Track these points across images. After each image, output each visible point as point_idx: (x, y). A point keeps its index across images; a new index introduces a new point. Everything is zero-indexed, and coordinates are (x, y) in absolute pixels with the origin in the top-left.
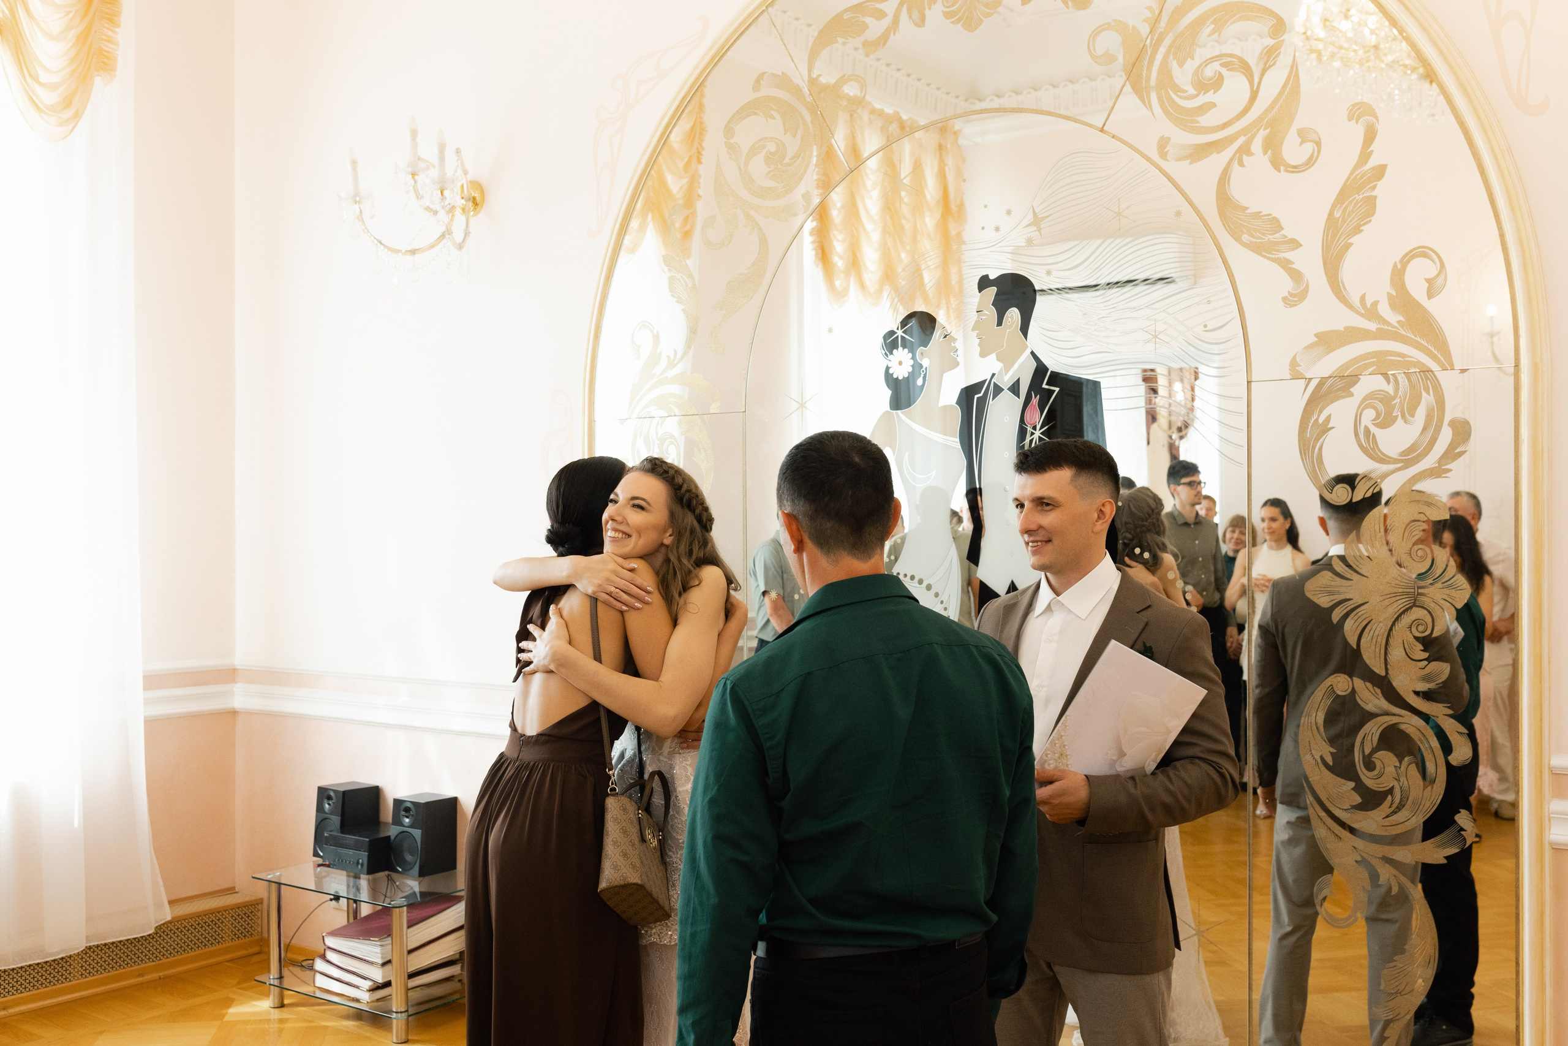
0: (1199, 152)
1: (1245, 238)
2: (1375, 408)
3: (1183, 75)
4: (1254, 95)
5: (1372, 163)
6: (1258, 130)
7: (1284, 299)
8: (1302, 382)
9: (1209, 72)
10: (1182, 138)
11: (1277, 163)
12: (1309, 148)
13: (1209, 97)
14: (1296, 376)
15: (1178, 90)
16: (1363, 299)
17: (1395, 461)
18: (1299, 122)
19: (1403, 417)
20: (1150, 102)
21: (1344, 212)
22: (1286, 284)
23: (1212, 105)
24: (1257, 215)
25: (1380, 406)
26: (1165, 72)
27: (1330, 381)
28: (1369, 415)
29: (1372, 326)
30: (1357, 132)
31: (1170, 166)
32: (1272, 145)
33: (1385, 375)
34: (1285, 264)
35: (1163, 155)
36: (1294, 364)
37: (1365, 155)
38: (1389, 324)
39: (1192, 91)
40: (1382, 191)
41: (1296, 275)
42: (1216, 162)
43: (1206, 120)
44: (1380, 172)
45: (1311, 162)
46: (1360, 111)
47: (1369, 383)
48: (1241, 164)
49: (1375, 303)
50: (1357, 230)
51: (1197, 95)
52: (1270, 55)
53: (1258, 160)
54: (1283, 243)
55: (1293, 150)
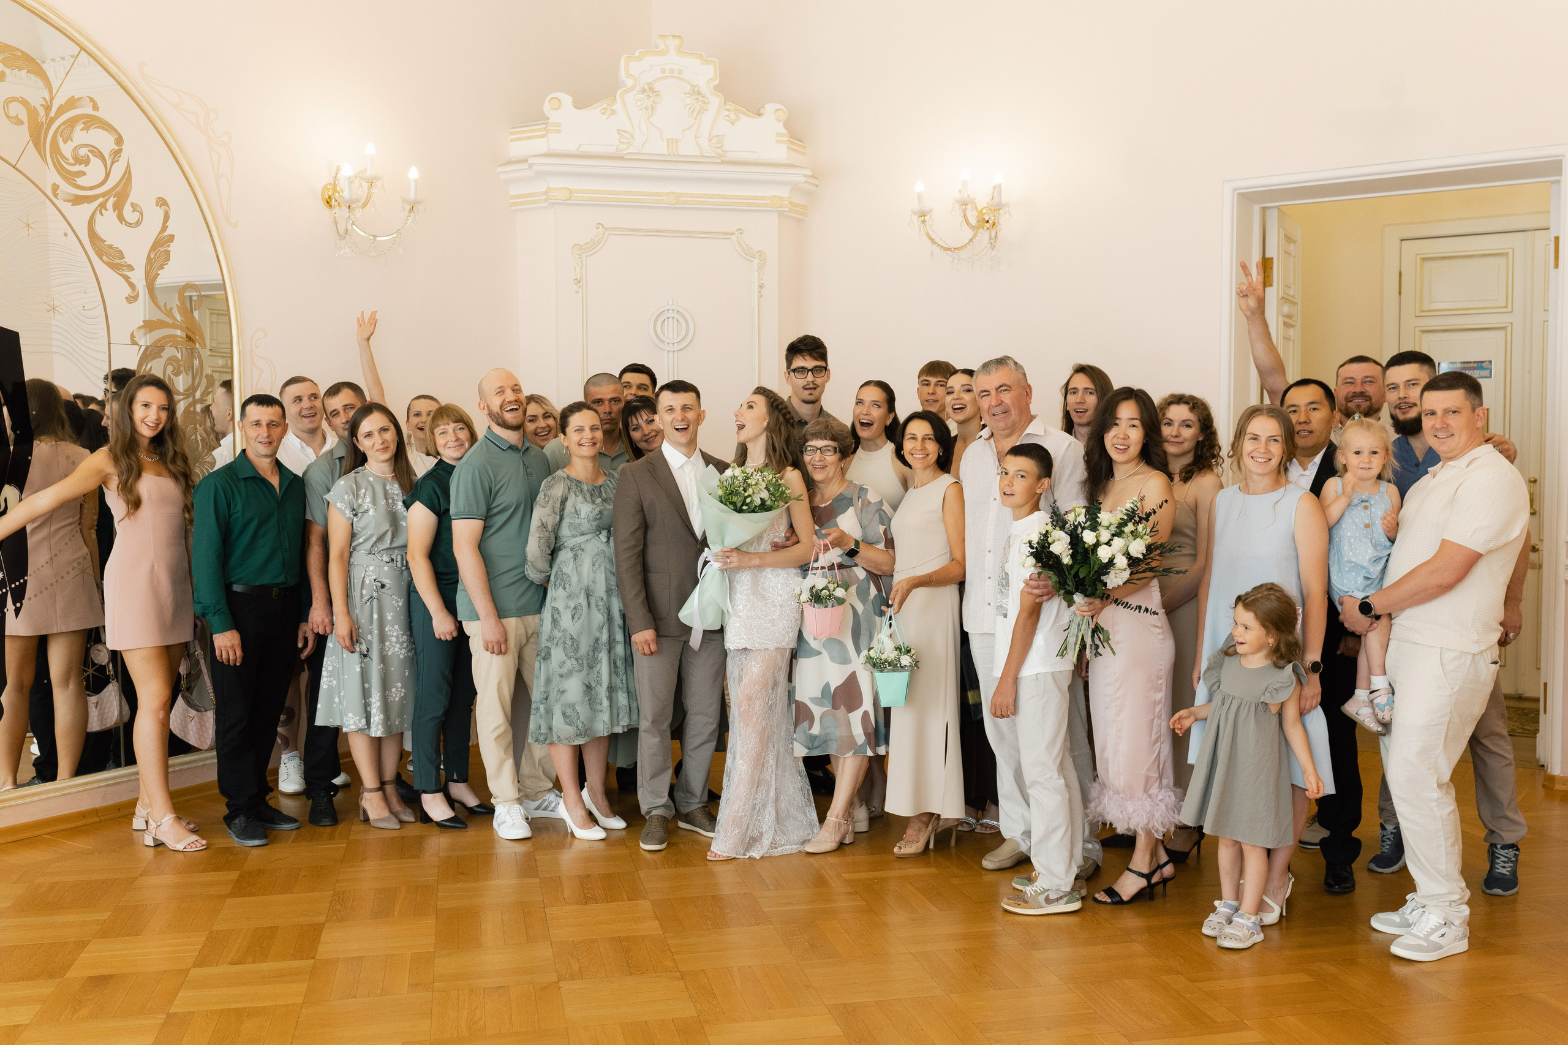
0: (77, 200)
1: (104, 258)
2: (173, 365)
3: (66, 149)
4: (107, 175)
5: (167, 233)
6: (109, 198)
7: (127, 298)
8: (137, 347)
9: (83, 152)
10: (65, 188)
11: (121, 218)
12: (136, 215)
13: (82, 168)
14: (134, 343)
15: (63, 157)
16: (165, 305)
17: (183, 394)
18: (131, 199)
19: (186, 371)
20: (46, 159)
21: (155, 255)
22: (128, 291)
23: (84, 174)
24: (111, 247)
25: (175, 364)
26: (54, 142)
27: (151, 348)
28: (170, 369)
29: (170, 321)
30: (160, 213)
31: (59, 203)
32: (118, 207)
33: (177, 348)
34: (126, 278)
35: (56, 196)
36: (132, 336)
37: (164, 228)
38: (177, 321)
39: (72, 161)
40: (173, 248)
41: (132, 286)
42: (87, 209)
43: (80, 181)
44: (171, 238)
45: (138, 223)
46: (162, 202)
47: (169, 352)
48: (101, 214)
49: (171, 309)
50: (161, 267)
51: (75, 165)
52: (117, 154)
53: (110, 215)
54: (125, 266)
55: (129, 215)
